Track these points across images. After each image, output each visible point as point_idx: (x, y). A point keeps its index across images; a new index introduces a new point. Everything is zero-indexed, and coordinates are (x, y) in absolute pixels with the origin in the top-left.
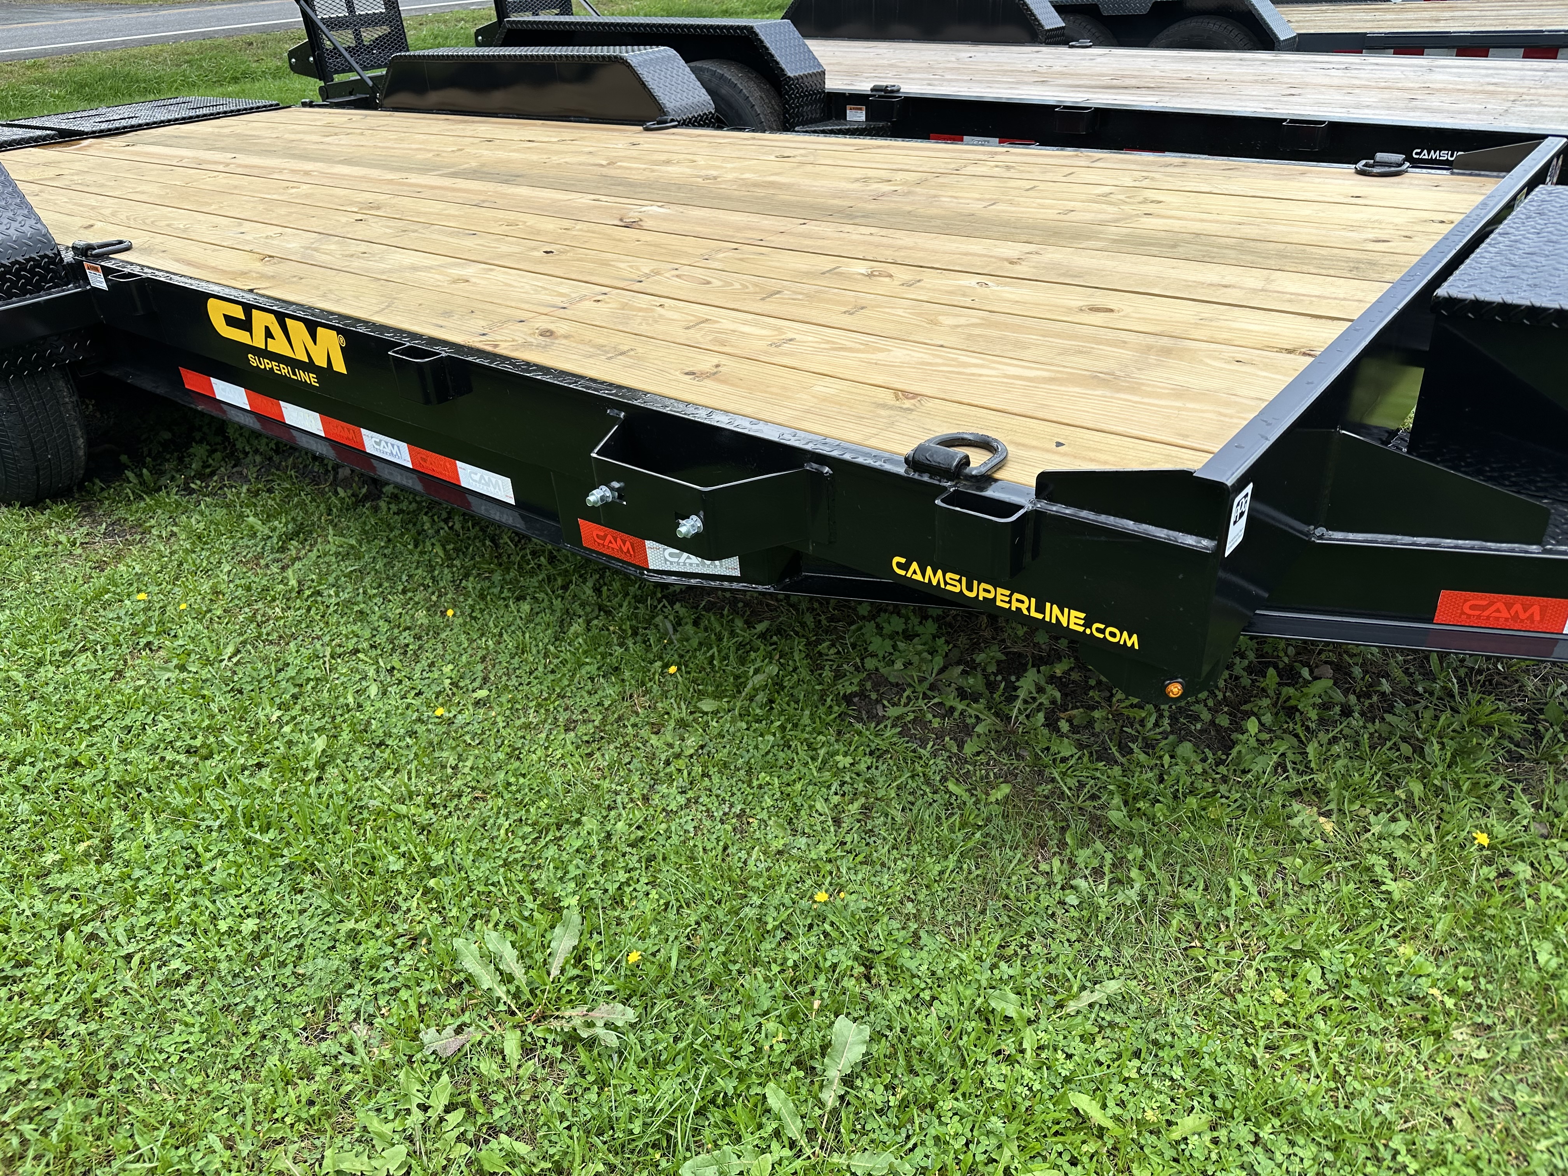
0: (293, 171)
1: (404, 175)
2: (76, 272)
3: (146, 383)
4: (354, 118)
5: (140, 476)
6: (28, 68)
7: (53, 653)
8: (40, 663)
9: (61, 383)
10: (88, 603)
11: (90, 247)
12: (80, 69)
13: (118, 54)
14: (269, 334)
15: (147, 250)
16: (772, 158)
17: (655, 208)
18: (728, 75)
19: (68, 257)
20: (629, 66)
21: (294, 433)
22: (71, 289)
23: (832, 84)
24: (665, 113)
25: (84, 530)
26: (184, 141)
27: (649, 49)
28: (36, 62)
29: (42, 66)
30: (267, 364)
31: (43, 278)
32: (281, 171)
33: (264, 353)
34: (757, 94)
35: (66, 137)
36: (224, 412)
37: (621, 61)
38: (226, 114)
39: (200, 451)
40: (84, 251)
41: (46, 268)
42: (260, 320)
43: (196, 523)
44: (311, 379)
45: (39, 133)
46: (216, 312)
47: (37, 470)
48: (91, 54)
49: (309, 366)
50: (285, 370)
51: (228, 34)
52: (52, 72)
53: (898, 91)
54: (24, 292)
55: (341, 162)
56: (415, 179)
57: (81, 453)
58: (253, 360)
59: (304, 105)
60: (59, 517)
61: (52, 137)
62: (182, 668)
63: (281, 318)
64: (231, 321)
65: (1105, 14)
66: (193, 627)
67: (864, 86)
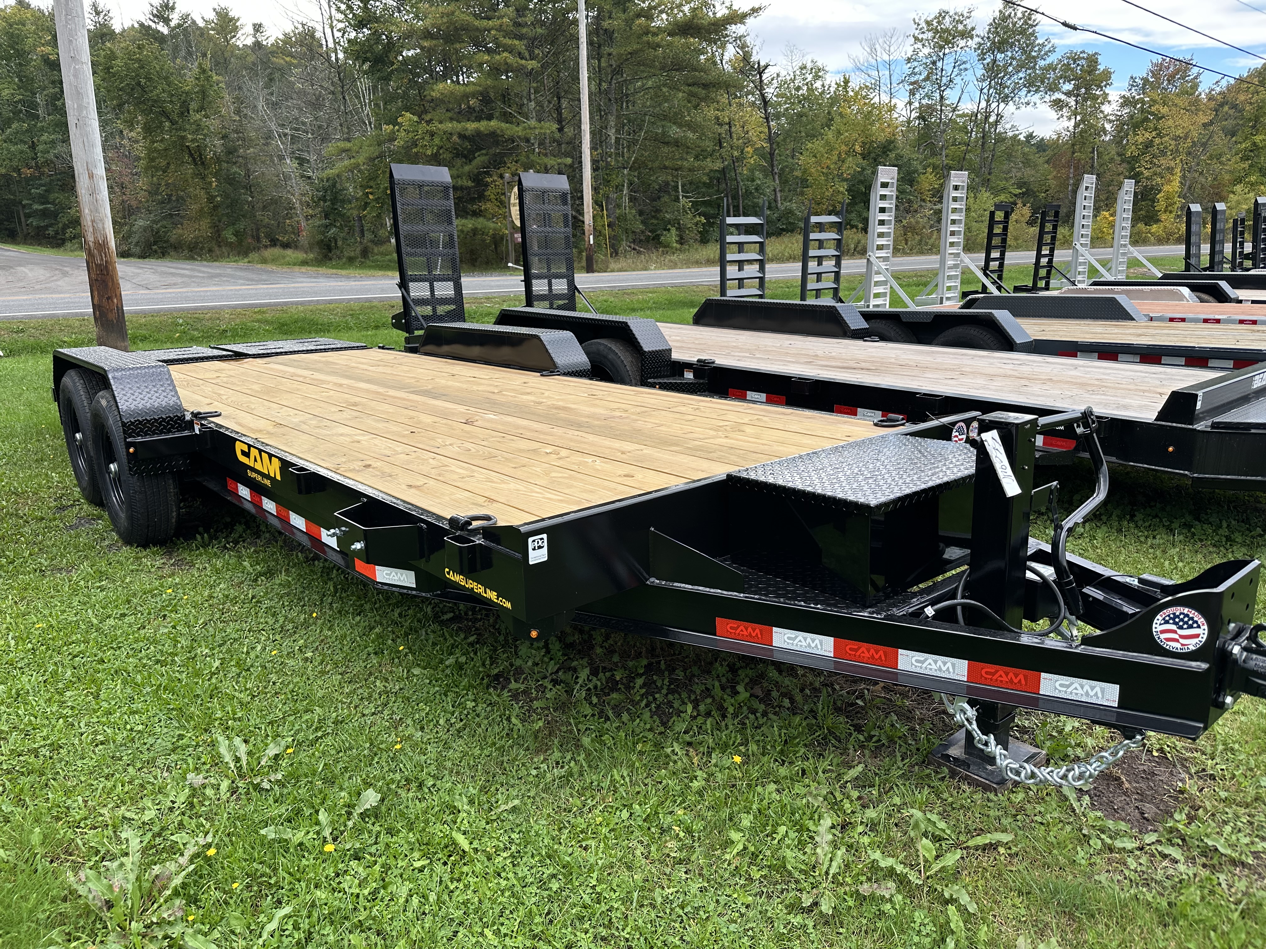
0: (336, 384)
1: (386, 390)
2: (190, 425)
3: (212, 486)
4: (398, 357)
5: (203, 538)
6: (255, 313)
7: (116, 614)
8: (109, 617)
9: (171, 481)
10: (145, 593)
11: (200, 413)
12: (285, 315)
13: (310, 308)
14: (256, 460)
15: (227, 417)
16: (586, 395)
17: (492, 416)
18: (614, 348)
19: (188, 417)
20: (541, 340)
21: (267, 514)
22: (186, 433)
23: (676, 356)
24: (556, 367)
25: (162, 561)
26: (296, 363)
27: (561, 332)
28: (261, 309)
29: (264, 312)
30: (254, 475)
31: (173, 427)
32: (329, 382)
33: (253, 470)
34: (630, 359)
35: (238, 356)
36: (242, 503)
37: (537, 337)
38: (333, 350)
39: (239, 528)
40: (196, 415)
41: (176, 422)
42: (254, 452)
43: (219, 564)
44: (268, 482)
45: (225, 353)
46: (239, 447)
47: (148, 526)
48: (294, 307)
49: (267, 476)
50: (259, 478)
51: (381, 300)
52: (268, 316)
53: (713, 363)
54: (161, 433)
55: (363, 381)
56: (392, 393)
57: (174, 520)
58: (249, 473)
59: (380, 347)
60: (153, 554)
61: (231, 356)
62: (174, 627)
63: (260, 451)
64: (244, 453)
65: (904, 320)
66: (189, 609)
67: (692, 357)
